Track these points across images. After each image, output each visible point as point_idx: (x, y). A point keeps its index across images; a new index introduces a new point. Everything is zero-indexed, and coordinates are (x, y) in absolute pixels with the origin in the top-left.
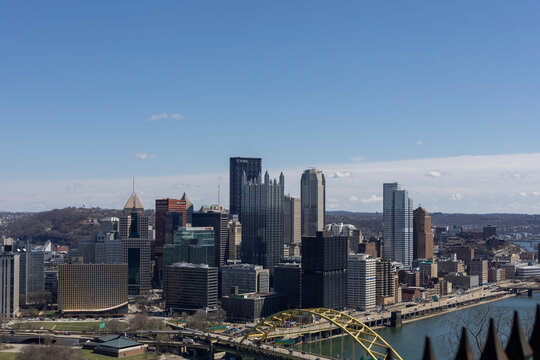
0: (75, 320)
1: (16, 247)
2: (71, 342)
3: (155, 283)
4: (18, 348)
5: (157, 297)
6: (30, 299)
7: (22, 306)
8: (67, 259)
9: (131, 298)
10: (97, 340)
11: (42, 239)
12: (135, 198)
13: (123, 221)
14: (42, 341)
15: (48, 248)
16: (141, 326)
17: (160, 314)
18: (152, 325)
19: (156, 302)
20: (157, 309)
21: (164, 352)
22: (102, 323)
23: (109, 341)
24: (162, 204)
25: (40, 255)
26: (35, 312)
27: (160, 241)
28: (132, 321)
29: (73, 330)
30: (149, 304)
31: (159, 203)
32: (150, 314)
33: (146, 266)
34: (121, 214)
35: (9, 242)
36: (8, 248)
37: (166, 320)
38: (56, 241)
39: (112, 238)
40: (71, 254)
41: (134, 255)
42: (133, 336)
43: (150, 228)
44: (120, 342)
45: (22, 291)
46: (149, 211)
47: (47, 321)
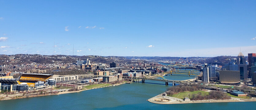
0: (225, 85)
1: (208, 65)
2: (224, 91)
3: (249, 77)
4: (209, 91)
5: (250, 81)
6: (212, 79)
7: (210, 80)
8: (222, 69)
9: (241, 80)
10: (231, 91)
11: (215, 64)
12: (241, 53)
13: (238, 59)
14: (216, 89)
15: (216, 66)
16: (245, 88)
17: (251, 86)
18: (248, 88)
19: (250, 82)
20: (250, 84)
21: (253, 96)
22: (233, 87)
23: (235, 91)
24: (250, 55)
25: (214, 68)
26: (213, 82)
27: (250, 65)
28: (242, 87)
29: (224, 88)
30: (247, 82)
31: (249, 54)
32: (248, 85)
33: (246, 72)
34: (238, 58)
35: (206, 64)
36: (206, 66)
37: (253, 87)
38: (218, 64)
39: (235, 64)
40: (222, 68)
41: (242, 69)
42: (242, 91)
43: (246, 61)
44: (238, 92)
45: (210, 76)
46: (246, 57)
47: (217, 84)
